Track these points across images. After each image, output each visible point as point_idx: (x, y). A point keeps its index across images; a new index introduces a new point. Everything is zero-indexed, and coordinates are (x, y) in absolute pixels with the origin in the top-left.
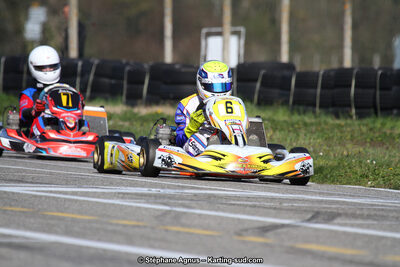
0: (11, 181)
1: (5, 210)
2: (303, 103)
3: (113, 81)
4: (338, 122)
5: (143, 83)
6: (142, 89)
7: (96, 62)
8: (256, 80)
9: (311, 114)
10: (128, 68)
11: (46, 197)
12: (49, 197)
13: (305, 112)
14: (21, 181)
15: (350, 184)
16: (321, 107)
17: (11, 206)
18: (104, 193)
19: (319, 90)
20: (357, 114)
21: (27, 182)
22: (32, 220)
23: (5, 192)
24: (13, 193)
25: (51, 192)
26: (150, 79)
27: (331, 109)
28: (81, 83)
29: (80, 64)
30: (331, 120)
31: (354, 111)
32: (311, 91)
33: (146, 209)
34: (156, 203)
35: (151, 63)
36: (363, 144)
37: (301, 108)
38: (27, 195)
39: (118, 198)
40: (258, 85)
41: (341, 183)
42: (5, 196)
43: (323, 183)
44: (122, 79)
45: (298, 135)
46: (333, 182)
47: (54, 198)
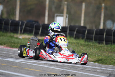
0: (9, 57)
1: (12, 67)
2: (89, 39)
3: (30, 29)
4: (100, 45)
5: (39, 29)
6: (39, 31)
7: (25, 22)
8: (75, 31)
9: (91, 42)
10: (35, 25)
11: (22, 63)
12: (23, 63)
13: (89, 42)
14: (12, 57)
15: (111, 65)
16: (94, 40)
17: (13, 65)
18: (40, 63)
19: (94, 35)
20: (105, 43)
21: (14, 58)
22: (22, 71)
23: (9, 61)
24: (12, 61)
25: (23, 62)
26: (42, 29)
27: (97, 41)
28: (20, 28)
29: (20, 23)
30: (98, 45)
31: (104, 42)
32: (92, 35)
33: (56, 69)
34: (58, 67)
35: (42, 24)
36: (111, 53)
37: (88, 40)
38: (16, 62)
39: (45, 65)
40: (75, 32)
41: (108, 64)
42: (9, 62)
43: (102, 64)
44: (33, 28)
45: (90, 48)
46: (105, 64)
47: (25, 64)
